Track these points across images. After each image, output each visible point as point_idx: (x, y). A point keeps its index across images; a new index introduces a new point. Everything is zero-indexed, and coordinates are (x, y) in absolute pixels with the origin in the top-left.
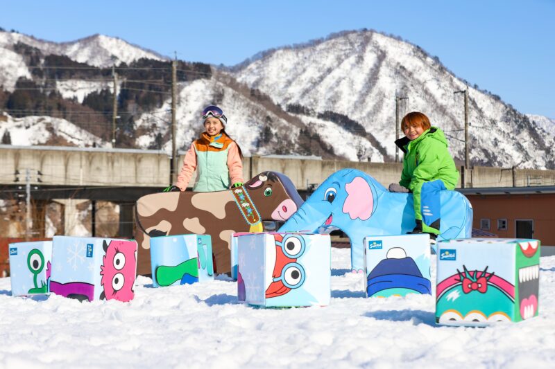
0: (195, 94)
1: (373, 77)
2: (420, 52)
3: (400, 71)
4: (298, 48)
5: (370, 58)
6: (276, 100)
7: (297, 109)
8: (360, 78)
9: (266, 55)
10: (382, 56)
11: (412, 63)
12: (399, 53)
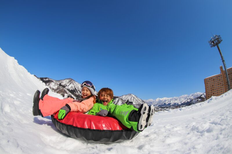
0: (117, 99)
1: (131, 98)
2: (135, 96)
3: (133, 97)
4: (125, 95)
5: (131, 96)
6: (123, 100)
7: (125, 100)
8: (130, 98)
9: (123, 96)
10: (132, 96)
11: (134, 97)
12: (133, 96)
